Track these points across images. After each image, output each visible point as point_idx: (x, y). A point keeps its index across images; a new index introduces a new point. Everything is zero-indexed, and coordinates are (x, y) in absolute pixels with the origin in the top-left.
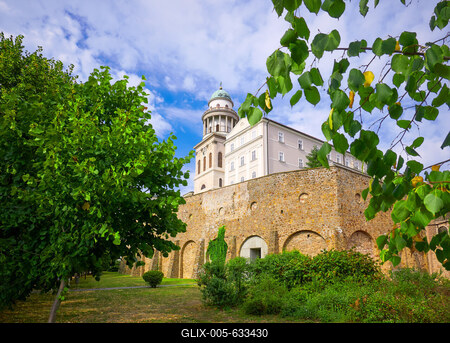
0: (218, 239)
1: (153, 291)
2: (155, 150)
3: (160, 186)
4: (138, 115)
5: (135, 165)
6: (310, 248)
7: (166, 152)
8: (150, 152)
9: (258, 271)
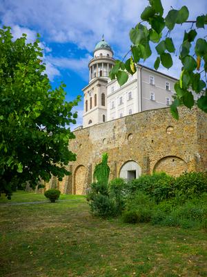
0: (102, 164)
1: (52, 205)
2: (49, 96)
3: (54, 125)
4: (34, 67)
5: (34, 110)
6: (174, 171)
7: (58, 98)
8: (45, 98)
9: (133, 189)
